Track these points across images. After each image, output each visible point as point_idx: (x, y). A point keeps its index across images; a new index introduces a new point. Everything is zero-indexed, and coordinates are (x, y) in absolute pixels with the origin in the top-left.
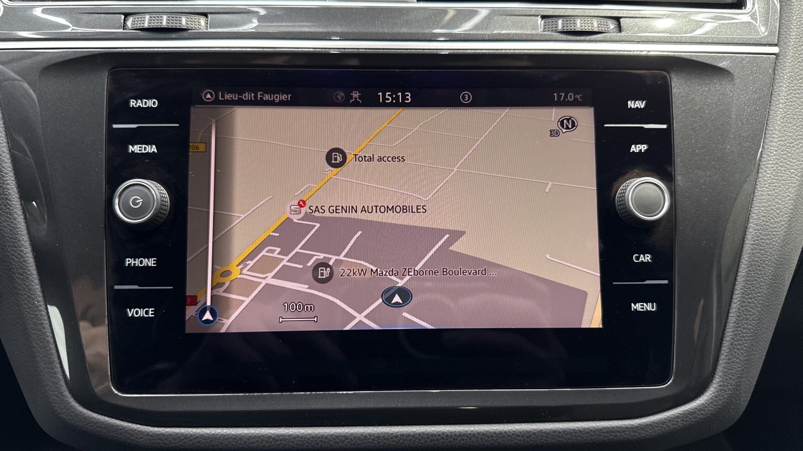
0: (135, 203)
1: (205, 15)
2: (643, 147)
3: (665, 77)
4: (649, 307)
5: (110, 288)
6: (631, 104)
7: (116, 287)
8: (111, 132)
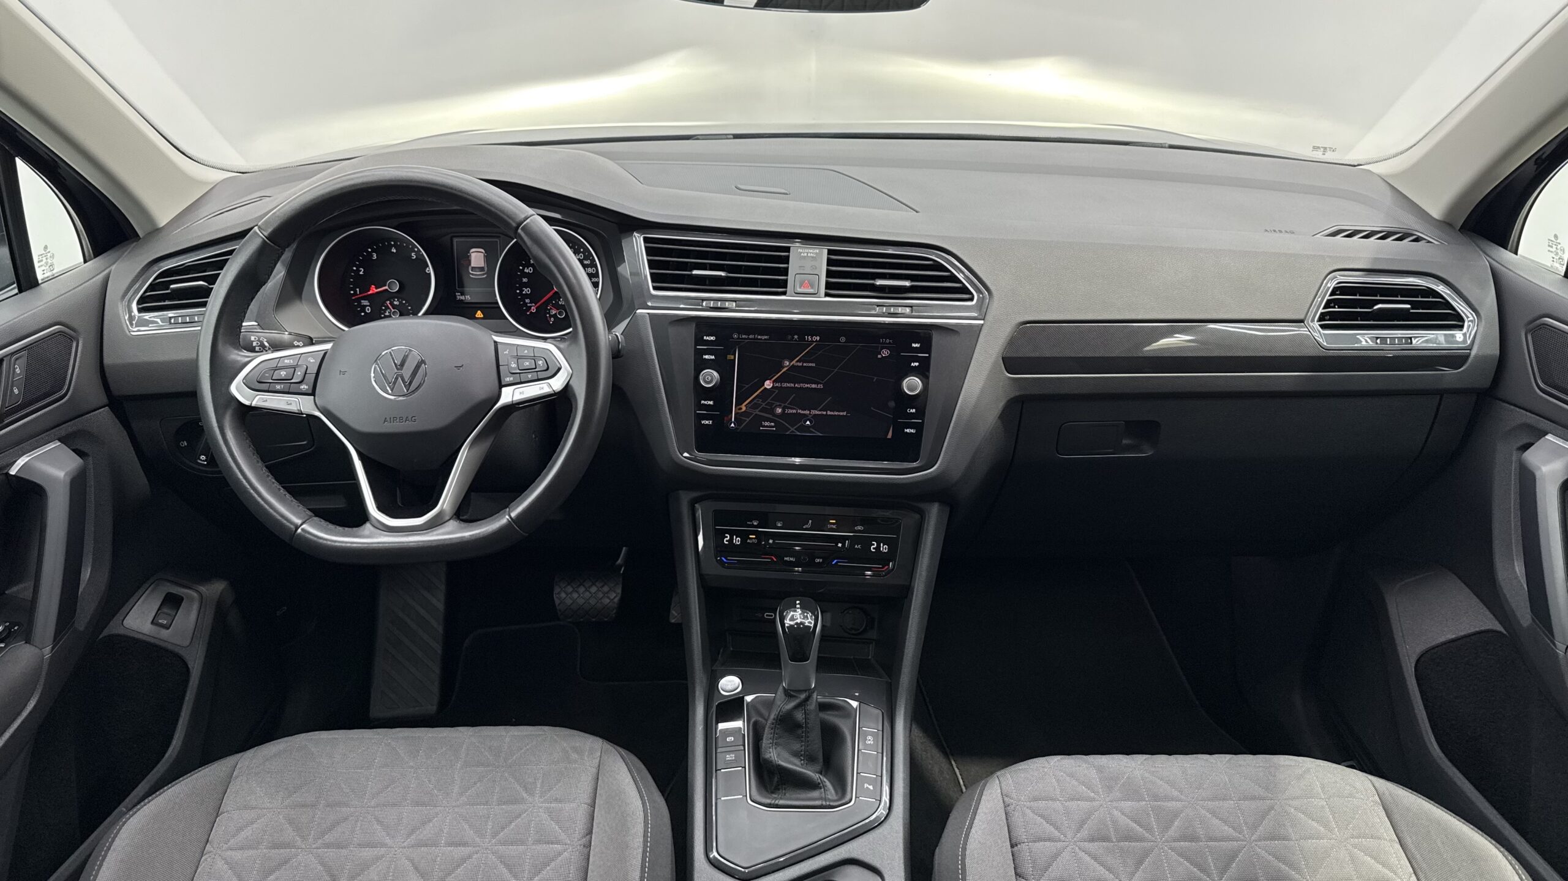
0: (708, 378)
1: (735, 301)
2: (917, 364)
3: (930, 334)
4: (912, 431)
5: (695, 412)
6: (914, 345)
7: (698, 412)
8: (696, 349)
